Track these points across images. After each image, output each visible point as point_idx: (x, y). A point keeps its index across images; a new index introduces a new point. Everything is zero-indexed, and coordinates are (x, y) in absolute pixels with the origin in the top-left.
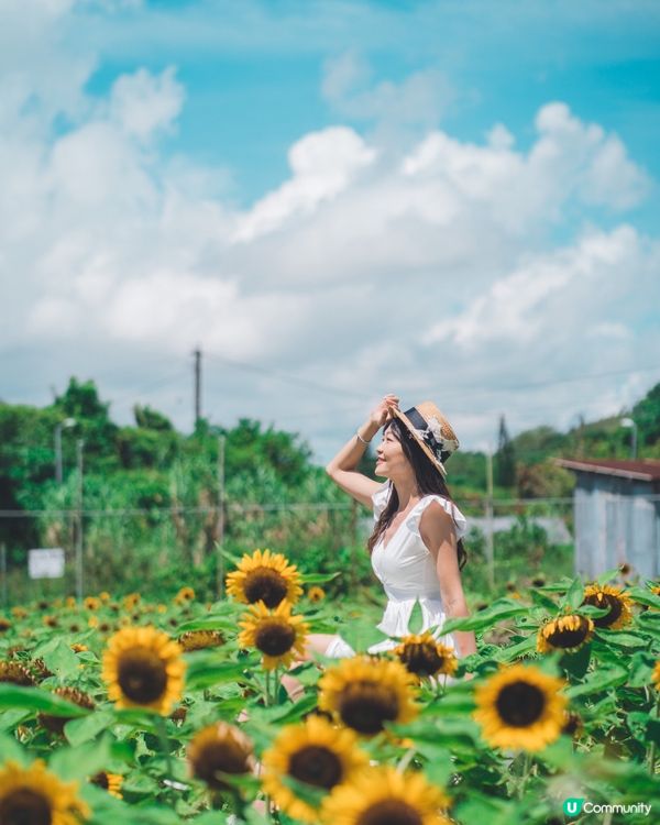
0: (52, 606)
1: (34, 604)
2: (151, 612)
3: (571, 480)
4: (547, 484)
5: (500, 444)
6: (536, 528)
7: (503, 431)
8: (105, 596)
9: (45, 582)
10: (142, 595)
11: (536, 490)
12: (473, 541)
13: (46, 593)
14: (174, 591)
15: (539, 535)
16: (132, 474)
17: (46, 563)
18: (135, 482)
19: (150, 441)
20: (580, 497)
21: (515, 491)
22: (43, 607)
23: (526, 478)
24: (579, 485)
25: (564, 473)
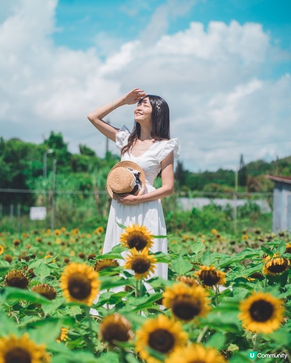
0: (40, 233)
1: (32, 232)
2: (84, 237)
3: (272, 185)
4: (261, 186)
5: (240, 167)
6: (255, 205)
7: (242, 161)
8: (64, 229)
9: (37, 222)
10: (80, 229)
11: (256, 188)
12: (227, 210)
13: (38, 227)
14: (94, 228)
15: (256, 208)
16: (78, 175)
17: (38, 213)
18: (79, 178)
19: (86, 161)
20: (276, 193)
21: (246, 188)
22: (36, 233)
23: (252, 182)
24: (276, 187)
25: (269, 181)
